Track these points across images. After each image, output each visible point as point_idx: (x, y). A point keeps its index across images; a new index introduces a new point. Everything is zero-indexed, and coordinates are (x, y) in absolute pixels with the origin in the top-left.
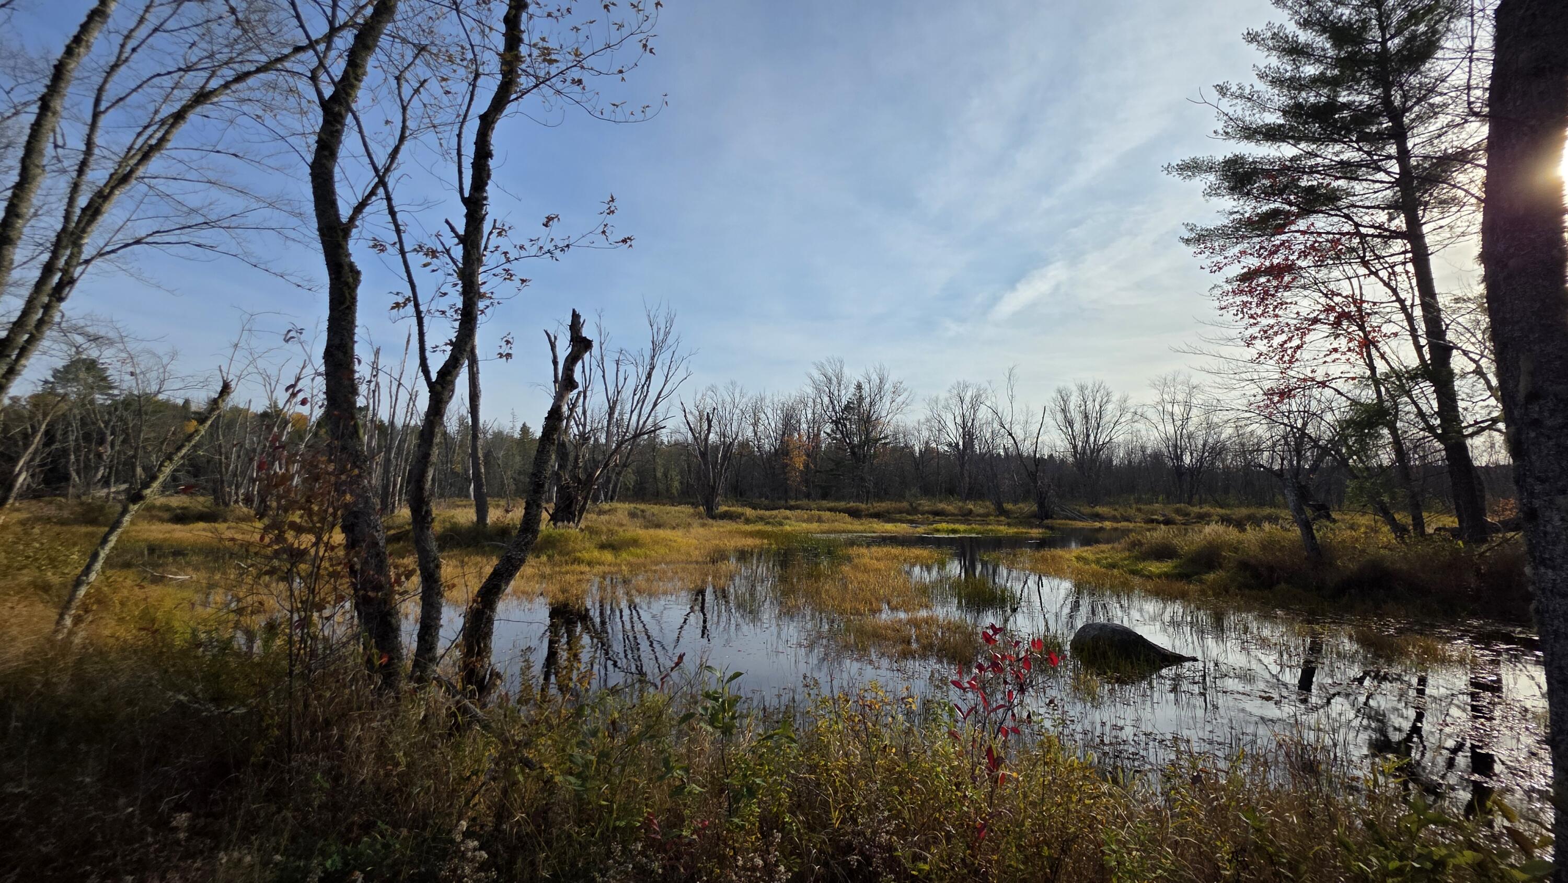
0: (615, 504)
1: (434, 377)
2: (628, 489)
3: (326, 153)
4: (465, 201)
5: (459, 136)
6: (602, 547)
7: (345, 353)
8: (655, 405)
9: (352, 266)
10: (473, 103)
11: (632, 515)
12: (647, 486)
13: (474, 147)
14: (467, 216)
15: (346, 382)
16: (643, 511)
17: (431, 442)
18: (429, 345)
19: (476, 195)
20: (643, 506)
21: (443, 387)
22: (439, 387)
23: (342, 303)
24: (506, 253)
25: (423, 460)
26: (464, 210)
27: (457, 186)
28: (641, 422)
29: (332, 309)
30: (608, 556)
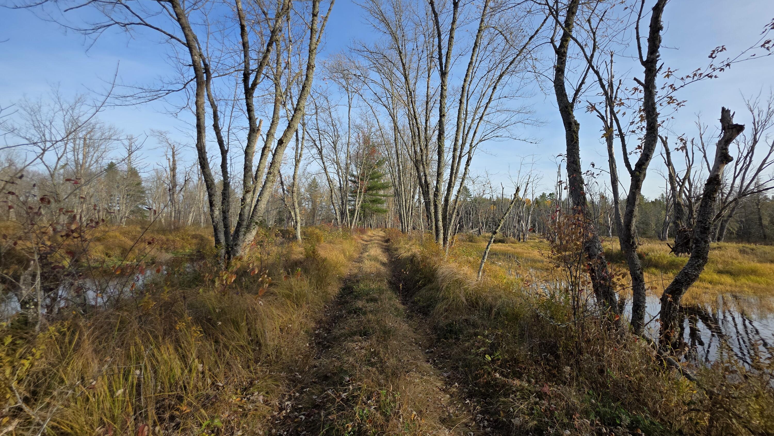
0: (722, 243)
1: (633, 168)
2: (732, 233)
3: (560, 73)
4: (643, 63)
5: (637, 28)
6: (720, 272)
7: (576, 164)
8: (760, 170)
9: (575, 122)
10: (645, 4)
11: (743, 252)
12: (753, 231)
13: (649, 29)
14: (645, 72)
15: (578, 178)
16: (753, 250)
17: (634, 204)
18: (628, 151)
19: (652, 57)
20: (753, 246)
21: (640, 173)
22: (637, 173)
23: (572, 141)
24: (671, 86)
25: (630, 215)
26: (644, 69)
27: (638, 56)
28: (745, 184)
29: (568, 145)
30: (727, 279)
